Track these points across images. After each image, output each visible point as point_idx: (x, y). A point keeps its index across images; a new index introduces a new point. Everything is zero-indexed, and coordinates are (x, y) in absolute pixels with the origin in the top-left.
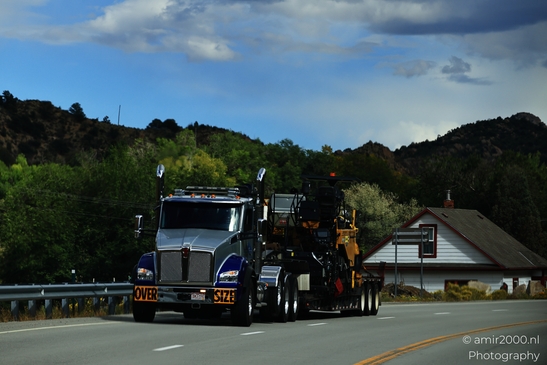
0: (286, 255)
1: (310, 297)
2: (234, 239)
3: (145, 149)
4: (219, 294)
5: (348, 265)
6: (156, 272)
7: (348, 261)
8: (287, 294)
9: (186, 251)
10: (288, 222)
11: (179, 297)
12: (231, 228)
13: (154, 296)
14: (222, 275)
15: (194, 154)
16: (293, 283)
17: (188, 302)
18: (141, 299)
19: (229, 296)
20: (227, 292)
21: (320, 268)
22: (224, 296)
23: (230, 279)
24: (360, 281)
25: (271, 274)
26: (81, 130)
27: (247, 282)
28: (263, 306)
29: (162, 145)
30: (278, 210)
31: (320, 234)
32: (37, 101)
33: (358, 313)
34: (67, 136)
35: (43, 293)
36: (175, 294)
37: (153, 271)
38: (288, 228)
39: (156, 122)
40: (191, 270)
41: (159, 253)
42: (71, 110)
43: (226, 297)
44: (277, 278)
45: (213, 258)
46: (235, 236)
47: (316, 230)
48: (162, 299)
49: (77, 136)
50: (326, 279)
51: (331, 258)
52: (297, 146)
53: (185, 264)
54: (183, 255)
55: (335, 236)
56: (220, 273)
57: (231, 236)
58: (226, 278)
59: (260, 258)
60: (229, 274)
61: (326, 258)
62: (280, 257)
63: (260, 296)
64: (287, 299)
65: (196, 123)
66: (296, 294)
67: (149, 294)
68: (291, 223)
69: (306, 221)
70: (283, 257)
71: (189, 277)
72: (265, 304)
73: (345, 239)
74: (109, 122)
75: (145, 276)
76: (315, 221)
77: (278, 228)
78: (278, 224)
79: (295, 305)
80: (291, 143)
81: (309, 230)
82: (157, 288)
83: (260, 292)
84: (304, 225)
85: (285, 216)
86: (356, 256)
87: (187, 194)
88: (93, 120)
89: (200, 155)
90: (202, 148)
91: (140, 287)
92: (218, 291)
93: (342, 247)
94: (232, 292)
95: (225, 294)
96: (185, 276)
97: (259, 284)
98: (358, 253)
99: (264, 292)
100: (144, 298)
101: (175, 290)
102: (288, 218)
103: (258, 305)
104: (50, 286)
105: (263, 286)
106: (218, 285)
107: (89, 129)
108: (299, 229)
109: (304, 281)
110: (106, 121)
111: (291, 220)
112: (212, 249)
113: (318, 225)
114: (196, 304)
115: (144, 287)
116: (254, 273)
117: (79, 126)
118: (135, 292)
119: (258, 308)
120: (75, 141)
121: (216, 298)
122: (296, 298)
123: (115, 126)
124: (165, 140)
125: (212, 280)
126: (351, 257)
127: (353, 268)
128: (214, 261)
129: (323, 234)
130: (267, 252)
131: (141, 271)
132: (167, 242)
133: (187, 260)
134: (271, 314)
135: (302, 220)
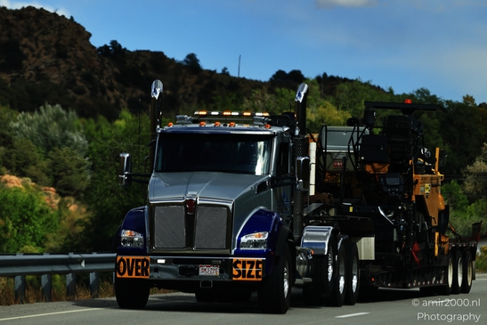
0: (342, 210)
1: (376, 270)
2: (262, 187)
3: (263, 101)
4: (240, 266)
5: (430, 223)
6: (148, 235)
7: (428, 219)
8: (342, 266)
9: (191, 204)
10: (345, 164)
11: (182, 271)
12: (259, 170)
13: (144, 270)
14: (244, 239)
15: (318, 106)
16: (351, 250)
17: (194, 278)
18: (126, 275)
19: (254, 269)
20: (252, 263)
21: (391, 228)
22: (247, 269)
23: (256, 244)
24: (446, 247)
25: (317, 237)
26: (197, 83)
27: (282, 249)
28: (306, 284)
29: (282, 96)
30: (331, 148)
31: (390, 181)
32: (148, 52)
33: (443, 291)
34: (181, 91)
35: (83, 264)
36: (175, 267)
37: (144, 234)
38: (345, 172)
39: (280, 74)
40: (198, 231)
41: (152, 207)
42: (185, 61)
43: (249, 270)
44: (327, 242)
45: (230, 214)
46: (264, 183)
47: (384, 176)
48: (156, 275)
49: (193, 90)
50: (398, 244)
51: (405, 214)
52: (434, 96)
53: (190, 223)
54: (187, 210)
55: (410, 184)
56: (241, 235)
57: (258, 182)
58: (249, 243)
59: (301, 214)
60: (254, 237)
61: (397, 214)
62: (332, 212)
63: (301, 269)
64: (342, 273)
65: (325, 74)
66: (355, 265)
67: (137, 268)
68: (350, 167)
69: (371, 163)
70: (337, 212)
71: (196, 242)
72: (309, 279)
73: (425, 189)
74: (227, 74)
75: (131, 241)
76: (382, 163)
77: (332, 173)
78: (331, 168)
79: (355, 282)
80: (428, 92)
81: (374, 175)
82: (148, 258)
83: (301, 263)
84: (368, 168)
85: (341, 157)
86: (440, 212)
87: (195, 122)
88: (209, 71)
89: (325, 107)
90: (329, 100)
91: (125, 258)
92: (238, 262)
93: (421, 198)
94: (258, 262)
95: (248, 266)
96: (190, 240)
97: (300, 252)
98: (443, 208)
99: (308, 262)
100: (130, 273)
101: (176, 262)
102: (345, 160)
103: (298, 281)
104: (95, 255)
105: (307, 253)
106: (238, 254)
107: (205, 82)
108: (361, 175)
109: (367, 247)
110: (225, 73)
111: (349, 163)
112: (229, 201)
113: (386, 169)
114: (207, 281)
115: (131, 258)
116: (291, 236)
117: (195, 78)
118: (118, 265)
119: (298, 286)
120: (190, 95)
121: (235, 273)
122: (355, 272)
123: (235, 78)
124: (285, 91)
125: (229, 246)
126: (434, 214)
127: (437, 229)
128: (232, 219)
129: (394, 181)
130: (314, 206)
131: (126, 234)
132: (164, 192)
133: (193, 216)
134: (319, 295)
135: (364, 162)
